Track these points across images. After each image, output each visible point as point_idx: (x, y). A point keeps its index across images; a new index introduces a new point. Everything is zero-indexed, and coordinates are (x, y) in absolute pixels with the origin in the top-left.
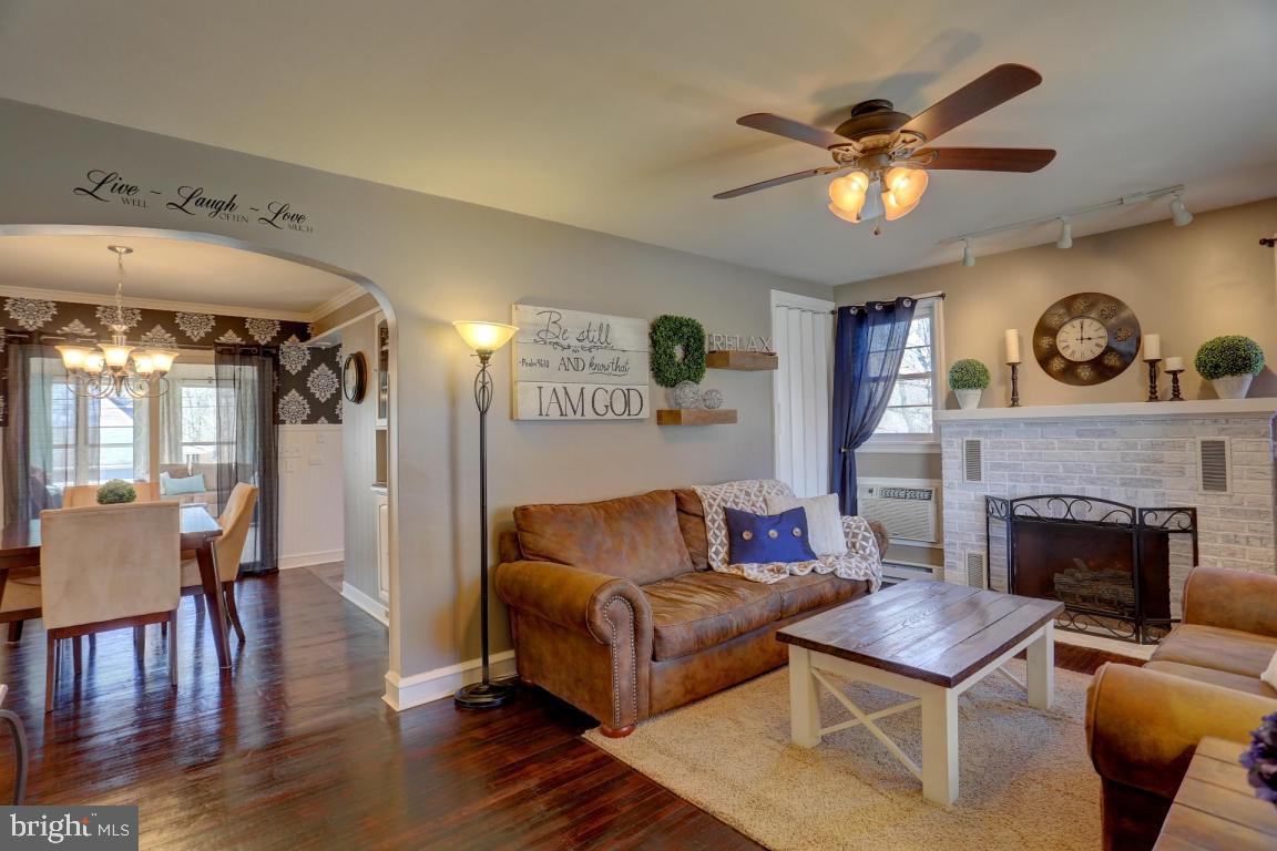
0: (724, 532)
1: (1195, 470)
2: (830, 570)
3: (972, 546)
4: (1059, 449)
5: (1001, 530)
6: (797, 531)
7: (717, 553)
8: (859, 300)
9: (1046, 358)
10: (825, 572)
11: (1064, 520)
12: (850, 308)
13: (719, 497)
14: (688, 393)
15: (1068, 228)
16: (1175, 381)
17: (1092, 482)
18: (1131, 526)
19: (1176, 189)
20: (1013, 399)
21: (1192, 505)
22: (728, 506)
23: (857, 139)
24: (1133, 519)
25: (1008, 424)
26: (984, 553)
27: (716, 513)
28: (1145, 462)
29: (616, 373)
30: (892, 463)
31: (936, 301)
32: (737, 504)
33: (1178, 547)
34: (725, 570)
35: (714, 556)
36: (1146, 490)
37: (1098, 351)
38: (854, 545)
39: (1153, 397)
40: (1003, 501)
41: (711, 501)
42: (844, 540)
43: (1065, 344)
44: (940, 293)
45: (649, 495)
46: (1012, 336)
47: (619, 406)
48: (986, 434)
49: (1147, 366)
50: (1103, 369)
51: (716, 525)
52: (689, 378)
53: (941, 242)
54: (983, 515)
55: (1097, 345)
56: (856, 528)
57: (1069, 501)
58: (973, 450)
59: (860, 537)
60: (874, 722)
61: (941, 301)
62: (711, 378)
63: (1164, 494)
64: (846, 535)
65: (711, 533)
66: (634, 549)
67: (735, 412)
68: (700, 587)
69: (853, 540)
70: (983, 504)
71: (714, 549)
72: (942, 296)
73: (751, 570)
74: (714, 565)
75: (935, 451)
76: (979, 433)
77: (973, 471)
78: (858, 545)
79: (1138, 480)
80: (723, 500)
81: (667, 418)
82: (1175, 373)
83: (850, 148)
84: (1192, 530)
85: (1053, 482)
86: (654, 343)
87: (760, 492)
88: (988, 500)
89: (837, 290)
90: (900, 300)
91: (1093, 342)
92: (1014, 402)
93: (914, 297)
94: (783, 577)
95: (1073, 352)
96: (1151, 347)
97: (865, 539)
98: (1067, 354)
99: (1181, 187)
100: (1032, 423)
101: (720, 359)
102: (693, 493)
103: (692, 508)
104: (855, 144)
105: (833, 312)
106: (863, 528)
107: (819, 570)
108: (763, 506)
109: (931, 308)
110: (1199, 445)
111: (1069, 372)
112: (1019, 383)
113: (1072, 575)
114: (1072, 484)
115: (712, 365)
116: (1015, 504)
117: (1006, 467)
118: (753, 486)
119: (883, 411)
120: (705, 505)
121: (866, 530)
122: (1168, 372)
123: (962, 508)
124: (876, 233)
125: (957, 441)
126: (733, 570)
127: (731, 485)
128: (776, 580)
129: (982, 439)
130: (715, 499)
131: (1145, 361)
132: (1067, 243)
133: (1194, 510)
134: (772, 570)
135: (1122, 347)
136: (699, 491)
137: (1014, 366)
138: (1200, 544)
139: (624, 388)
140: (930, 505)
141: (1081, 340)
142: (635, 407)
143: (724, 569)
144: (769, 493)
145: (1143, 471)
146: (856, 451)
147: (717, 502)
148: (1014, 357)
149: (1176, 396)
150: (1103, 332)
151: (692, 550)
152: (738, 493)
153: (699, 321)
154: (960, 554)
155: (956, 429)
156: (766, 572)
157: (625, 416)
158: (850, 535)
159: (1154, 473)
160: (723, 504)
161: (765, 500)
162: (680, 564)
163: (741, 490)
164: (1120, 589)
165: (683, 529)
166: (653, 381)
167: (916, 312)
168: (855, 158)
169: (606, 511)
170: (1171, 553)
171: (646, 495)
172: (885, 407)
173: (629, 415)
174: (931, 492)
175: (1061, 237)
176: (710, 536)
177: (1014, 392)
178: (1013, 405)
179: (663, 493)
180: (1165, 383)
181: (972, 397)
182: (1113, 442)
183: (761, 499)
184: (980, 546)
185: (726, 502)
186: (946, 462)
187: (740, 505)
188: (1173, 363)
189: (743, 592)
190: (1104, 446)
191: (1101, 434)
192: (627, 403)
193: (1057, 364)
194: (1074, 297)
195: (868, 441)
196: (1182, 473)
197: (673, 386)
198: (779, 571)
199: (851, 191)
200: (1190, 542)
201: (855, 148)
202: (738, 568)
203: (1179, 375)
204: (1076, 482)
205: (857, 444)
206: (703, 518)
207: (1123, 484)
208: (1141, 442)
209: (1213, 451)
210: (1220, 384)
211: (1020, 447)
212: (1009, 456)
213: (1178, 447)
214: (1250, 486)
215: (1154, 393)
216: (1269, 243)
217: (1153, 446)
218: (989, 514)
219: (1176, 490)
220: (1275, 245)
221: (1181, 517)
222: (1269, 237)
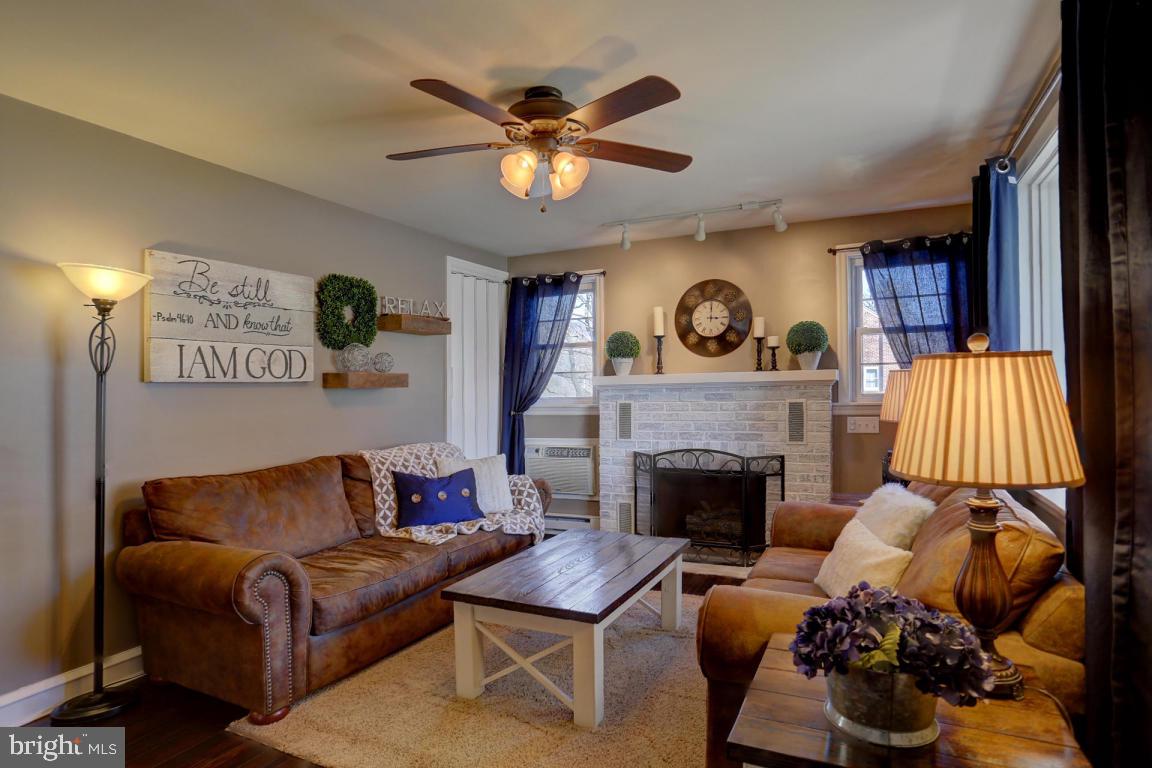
0: (392, 496)
1: (784, 426)
2: (496, 527)
3: (623, 496)
4: (692, 410)
5: (645, 482)
6: (466, 492)
7: (385, 517)
8: (532, 271)
9: (685, 332)
10: (491, 529)
11: (694, 470)
12: (522, 279)
13: (388, 462)
14: (358, 357)
15: (702, 224)
16: (774, 355)
17: (715, 437)
18: (739, 472)
19: (777, 202)
20: (658, 368)
21: (782, 453)
22: (397, 470)
23: (528, 121)
24: (743, 469)
25: (654, 389)
26: (632, 503)
27: (385, 477)
28: (752, 420)
29: (275, 332)
30: (558, 424)
31: (598, 278)
32: (406, 468)
33: (772, 486)
34: (394, 535)
35: (382, 522)
36: (754, 443)
37: (722, 329)
38: (519, 501)
39: (759, 368)
40: (648, 456)
41: (380, 466)
42: (509, 497)
43: (698, 322)
44: (602, 270)
45: (311, 462)
46: (659, 312)
47: (278, 368)
48: (635, 398)
49: (755, 341)
50: (725, 343)
51: (385, 488)
52: (359, 341)
53: (603, 225)
54: (631, 468)
55: (722, 323)
56: (522, 486)
57: (697, 453)
58: (625, 412)
59: (525, 494)
60: (533, 664)
61: (602, 278)
62: (382, 341)
63: (764, 446)
64: (513, 492)
65: (379, 498)
66: (293, 519)
67: (406, 376)
68: (365, 553)
69: (520, 497)
70: (632, 459)
71: (382, 514)
72: (604, 273)
73: (420, 533)
74: (382, 530)
75: (594, 413)
76: (630, 397)
77: (625, 431)
78: (523, 502)
79: (747, 435)
80: (392, 463)
81: (332, 381)
82: (773, 349)
83: (521, 127)
84: (781, 473)
85: (687, 438)
86: (321, 303)
87: (431, 455)
88: (636, 455)
89: (512, 261)
90: (566, 276)
91: (720, 320)
92: (659, 370)
93: (580, 273)
94: (451, 536)
95: (704, 329)
96: (758, 330)
97: (530, 495)
98: (699, 330)
99: (780, 200)
100: (672, 388)
101: (392, 323)
102: (361, 459)
103: (360, 473)
104: (526, 125)
105: (506, 282)
106: (528, 486)
107: (486, 528)
108: (434, 469)
109: (594, 283)
110: (787, 405)
111: (700, 346)
112: (663, 352)
113: (700, 516)
114: (700, 439)
115: (383, 328)
116: (657, 458)
117: (651, 426)
118: (422, 449)
119: (550, 376)
120: (373, 469)
121: (531, 487)
122: (769, 348)
123: (614, 464)
124: (542, 211)
125: (612, 404)
126: (402, 534)
127: (402, 449)
128: (444, 540)
129: (632, 402)
130: (383, 464)
131: (755, 338)
132: (702, 237)
133: (782, 457)
134: (441, 531)
135: (739, 326)
136: (367, 456)
137: (659, 338)
138: (786, 483)
139: (285, 349)
140: (588, 462)
141: (710, 319)
142: (297, 369)
143: (392, 533)
144: (439, 456)
145: (752, 426)
146: (525, 413)
147: (386, 466)
148: (659, 332)
149: (774, 368)
150: (726, 313)
151: (359, 517)
152: (408, 457)
153: (371, 282)
154: (613, 505)
155: (610, 394)
156: (434, 533)
157: (285, 379)
158: (517, 493)
159: (759, 429)
160: (392, 468)
161: (435, 463)
162: (345, 532)
163: (411, 454)
164: (733, 524)
165: (348, 495)
166: (320, 344)
167: (582, 286)
168: (526, 138)
169: (259, 480)
170: (768, 492)
171: (309, 462)
172: (552, 372)
173: (290, 377)
174: (589, 449)
175: (698, 232)
176: (378, 500)
177: (659, 362)
178: (658, 373)
179: (327, 460)
180: (766, 355)
181: (625, 364)
182: (731, 404)
183: (431, 462)
184: (629, 496)
185: (395, 466)
186: (603, 423)
187: (410, 469)
188: (772, 341)
189: (409, 554)
190: (724, 408)
191: (722, 398)
192: (288, 366)
193: (692, 339)
194: (706, 283)
195: (537, 404)
196: (776, 427)
197: (341, 348)
198: (448, 531)
199: (521, 168)
200: (779, 482)
201: (526, 128)
202: (407, 532)
203: (776, 351)
204: (704, 438)
205: (525, 408)
206: (370, 483)
207: (736, 439)
208: (750, 404)
209: (796, 413)
210: (802, 358)
211: (662, 409)
212: (654, 417)
213: (774, 407)
214: (818, 437)
215: (759, 364)
216: (833, 252)
217: (758, 407)
218: (636, 468)
219: (772, 442)
220: (838, 254)
221: (776, 465)
222: (838, 247)
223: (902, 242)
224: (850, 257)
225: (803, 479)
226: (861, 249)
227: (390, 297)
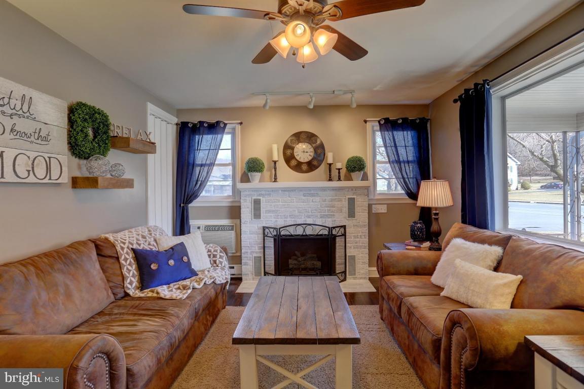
0: (134, 266)
1: (346, 210)
2: (212, 280)
3: (256, 252)
4: (296, 202)
5: (270, 243)
6: (185, 259)
7: (131, 283)
8: (194, 119)
9: (289, 159)
10: (210, 283)
11: (302, 235)
12: (189, 123)
13: (127, 242)
14: (102, 165)
15: (314, 99)
16: (339, 173)
17: (309, 217)
18: (327, 235)
19: (352, 92)
20: (275, 178)
21: (345, 224)
22: (135, 247)
24: (329, 232)
25: (275, 190)
26: (262, 255)
27: (127, 253)
28: (329, 207)
29: (37, 142)
30: (211, 211)
31: (237, 126)
32: (139, 245)
33: (339, 242)
34: (142, 295)
35: (129, 286)
36: (330, 219)
37: (310, 158)
38: (215, 262)
39: (330, 180)
40: (275, 228)
41: (122, 245)
42: (208, 259)
43: (297, 154)
44: (239, 122)
45: (71, 246)
46: (275, 147)
47: (41, 172)
48: (263, 195)
49: (328, 165)
50: (311, 166)
51: (128, 262)
52: (99, 153)
54: (261, 236)
55: (310, 155)
56: (214, 251)
57: (304, 226)
58: (257, 203)
59: (218, 256)
61: (240, 126)
62: (114, 156)
63: (335, 220)
64: (209, 256)
65: (125, 268)
66: (69, 295)
67: (132, 180)
68: (135, 314)
69: (214, 259)
70: (261, 231)
71: (128, 281)
72: (241, 123)
73: (164, 291)
74: (131, 292)
75: (237, 204)
76: (260, 195)
77: (257, 214)
78: (218, 262)
79: (327, 215)
80: (129, 242)
81: (76, 183)
82: (339, 169)
84: (344, 235)
85: (294, 218)
86: (71, 122)
87: (151, 234)
88: (264, 228)
89: (179, 112)
90: (218, 123)
91: (308, 153)
92: (275, 180)
93: (226, 122)
94: (189, 291)
95: (300, 158)
96: (330, 158)
97: (221, 257)
98: (298, 158)
99: (354, 91)
100: (285, 190)
101: (123, 143)
102: (106, 239)
103: (108, 252)
105: (177, 124)
106: (219, 251)
107: (207, 283)
108: (155, 244)
109: (234, 129)
110: (347, 199)
111: (298, 167)
112: (277, 170)
113: (296, 260)
114: (301, 218)
115: (114, 146)
116: (281, 230)
117: (273, 211)
118: (142, 230)
119: (207, 183)
120: (118, 248)
121: (221, 252)
122: (337, 169)
123: (251, 234)
124: (303, 67)
125: (249, 199)
126: (147, 293)
127: (131, 232)
128: (187, 295)
129: (261, 198)
130: (124, 243)
132: (311, 107)
133: (345, 226)
134: (179, 288)
135: (319, 155)
136: (111, 237)
137: (275, 162)
138: (347, 240)
139: (46, 156)
140: (232, 234)
141: (303, 151)
142: (55, 173)
143: (139, 294)
144: (156, 235)
145: (329, 211)
146: (190, 205)
147: (127, 244)
148: (275, 158)
149: (339, 179)
150: (312, 150)
151: (111, 284)
152: (138, 237)
153: (106, 111)
154: (250, 257)
155: (247, 193)
156: (174, 290)
157: (46, 181)
158: (212, 256)
159: (332, 212)
160: (131, 246)
161: (155, 240)
162: (107, 299)
163: (138, 235)
164: (315, 263)
165: (104, 270)
166: (70, 154)
167: (226, 130)
169: (36, 268)
170: (337, 245)
171: (69, 246)
172: (208, 181)
173: (50, 179)
174: (233, 226)
175: (310, 103)
176: (125, 271)
177: (275, 175)
178: (275, 181)
179: (83, 243)
180: (335, 173)
181: (257, 176)
182: (318, 199)
183: (152, 239)
184: (260, 252)
185: (132, 244)
186: (243, 210)
187: (142, 245)
188: (339, 165)
189: (172, 310)
190: (314, 201)
191: (313, 195)
192: (48, 169)
193: (293, 163)
194: (301, 133)
195: (198, 199)
196: (342, 211)
197: (87, 158)
198: (185, 288)
200: (343, 240)
202: (153, 291)
203: (341, 171)
204: (303, 217)
205: (191, 202)
206: (118, 259)
207: (321, 217)
208: (328, 198)
209: (351, 202)
210: (353, 175)
211: (279, 201)
212: (274, 206)
213: (340, 200)
214: (362, 216)
215: (330, 177)
216: (366, 122)
217: (332, 200)
218: (264, 236)
219: (340, 219)
220: (368, 123)
221: (342, 230)
222: (367, 119)
223: (398, 119)
224: (372, 125)
225: (355, 237)
226: (379, 122)
227: (119, 124)
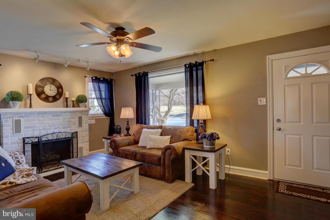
1: (77, 123)
4: (47, 120)
9: (39, 94)
15: (68, 62)
16: (73, 103)
19: (88, 62)
20: (30, 105)
21: (77, 131)
24: (71, 136)
25: (32, 113)
28: (68, 122)
33: (75, 140)
36: (69, 129)
37: (55, 94)
39: (67, 107)
40: (35, 137)
43: (46, 91)
46: (30, 85)
48: (23, 117)
50: (55, 99)
55: (54, 92)
57: (57, 134)
58: (18, 122)
63: (71, 129)
76: (20, 117)
77: (18, 130)
79: (66, 127)
82: (73, 101)
84: (77, 137)
85: (46, 130)
88: (24, 139)
91: (53, 91)
95: (48, 93)
96: (66, 95)
98: (46, 93)
100: (39, 113)
110: (78, 117)
111: (47, 99)
114: (51, 130)
116: (42, 138)
117: (30, 127)
123: (12, 144)
125: (10, 120)
129: (21, 119)
131: (66, 98)
137: (30, 95)
138: (78, 139)
141: (50, 90)
145: (68, 124)
148: (31, 93)
149: (73, 106)
150: (56, 89)
155: (9, 116)
159: (70, 125)
164: (56, 156)
170: (74, 142)
177: (31, 103)
178: (30, 108)
180: (70, 103)
182: (61, 118)
186: (5, 128)
188: (72, 99)
190: (59, 119)
191: (58, 116)
193: (43, 96)
196: (75, 124)
207: (63, 128)
208: (68, 117)
209: (80, 119)
210: (81, 104)
211: (35, 120)
212: (32, 123)
213: (74, 118)
214: (85, 126)
215: (67, 105)
216: (85, 77)
217: (70, 118)
218: (24, 143)
219: (74, 128)
220: (86, 78)
221: (75, 134)
222: (86, 76)
223: (101, 78)
224: (88, 79)
225: (82, 137)
226: (92, 78)
